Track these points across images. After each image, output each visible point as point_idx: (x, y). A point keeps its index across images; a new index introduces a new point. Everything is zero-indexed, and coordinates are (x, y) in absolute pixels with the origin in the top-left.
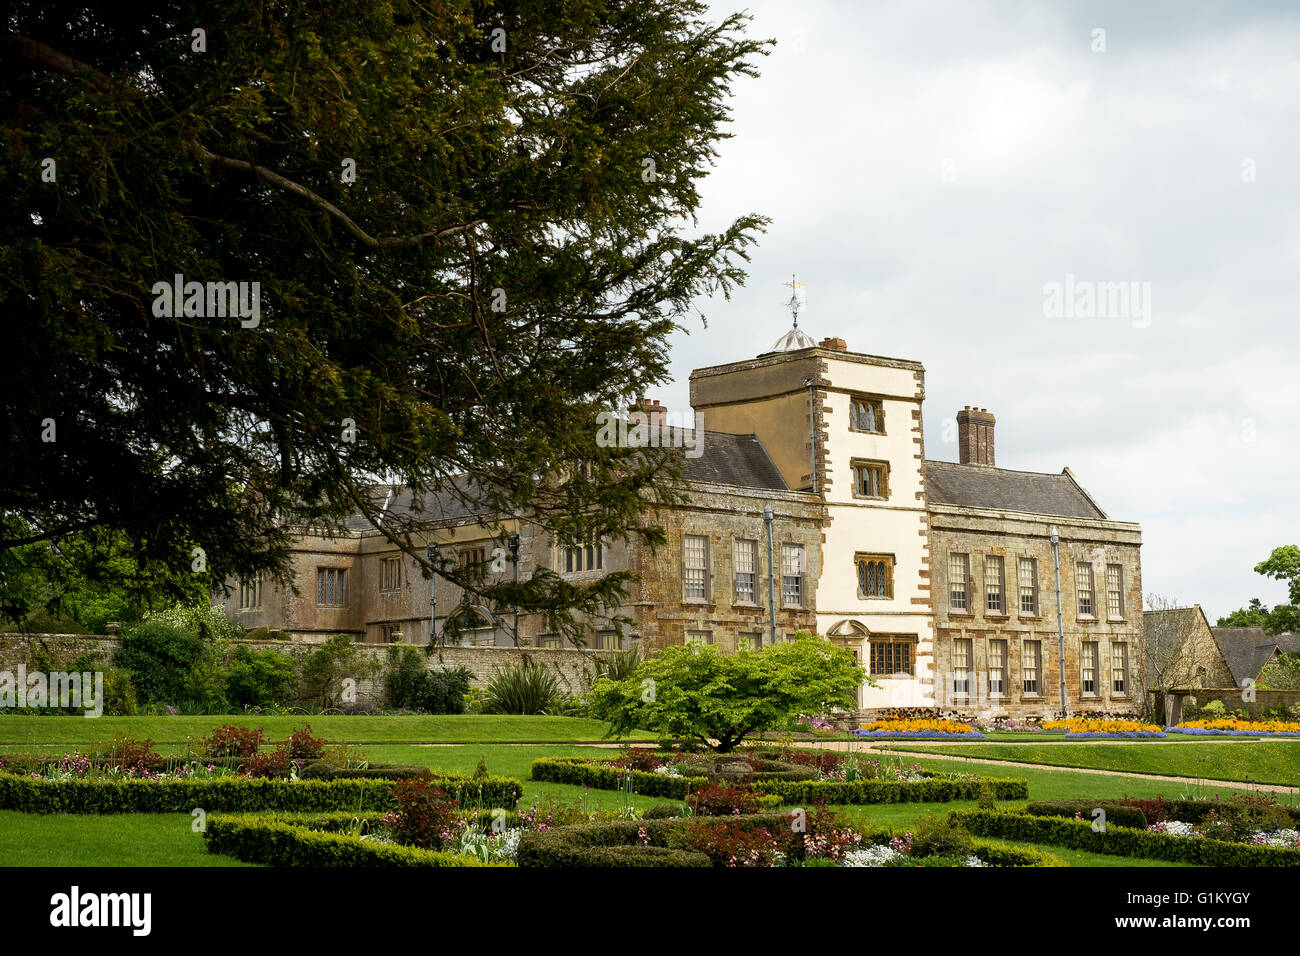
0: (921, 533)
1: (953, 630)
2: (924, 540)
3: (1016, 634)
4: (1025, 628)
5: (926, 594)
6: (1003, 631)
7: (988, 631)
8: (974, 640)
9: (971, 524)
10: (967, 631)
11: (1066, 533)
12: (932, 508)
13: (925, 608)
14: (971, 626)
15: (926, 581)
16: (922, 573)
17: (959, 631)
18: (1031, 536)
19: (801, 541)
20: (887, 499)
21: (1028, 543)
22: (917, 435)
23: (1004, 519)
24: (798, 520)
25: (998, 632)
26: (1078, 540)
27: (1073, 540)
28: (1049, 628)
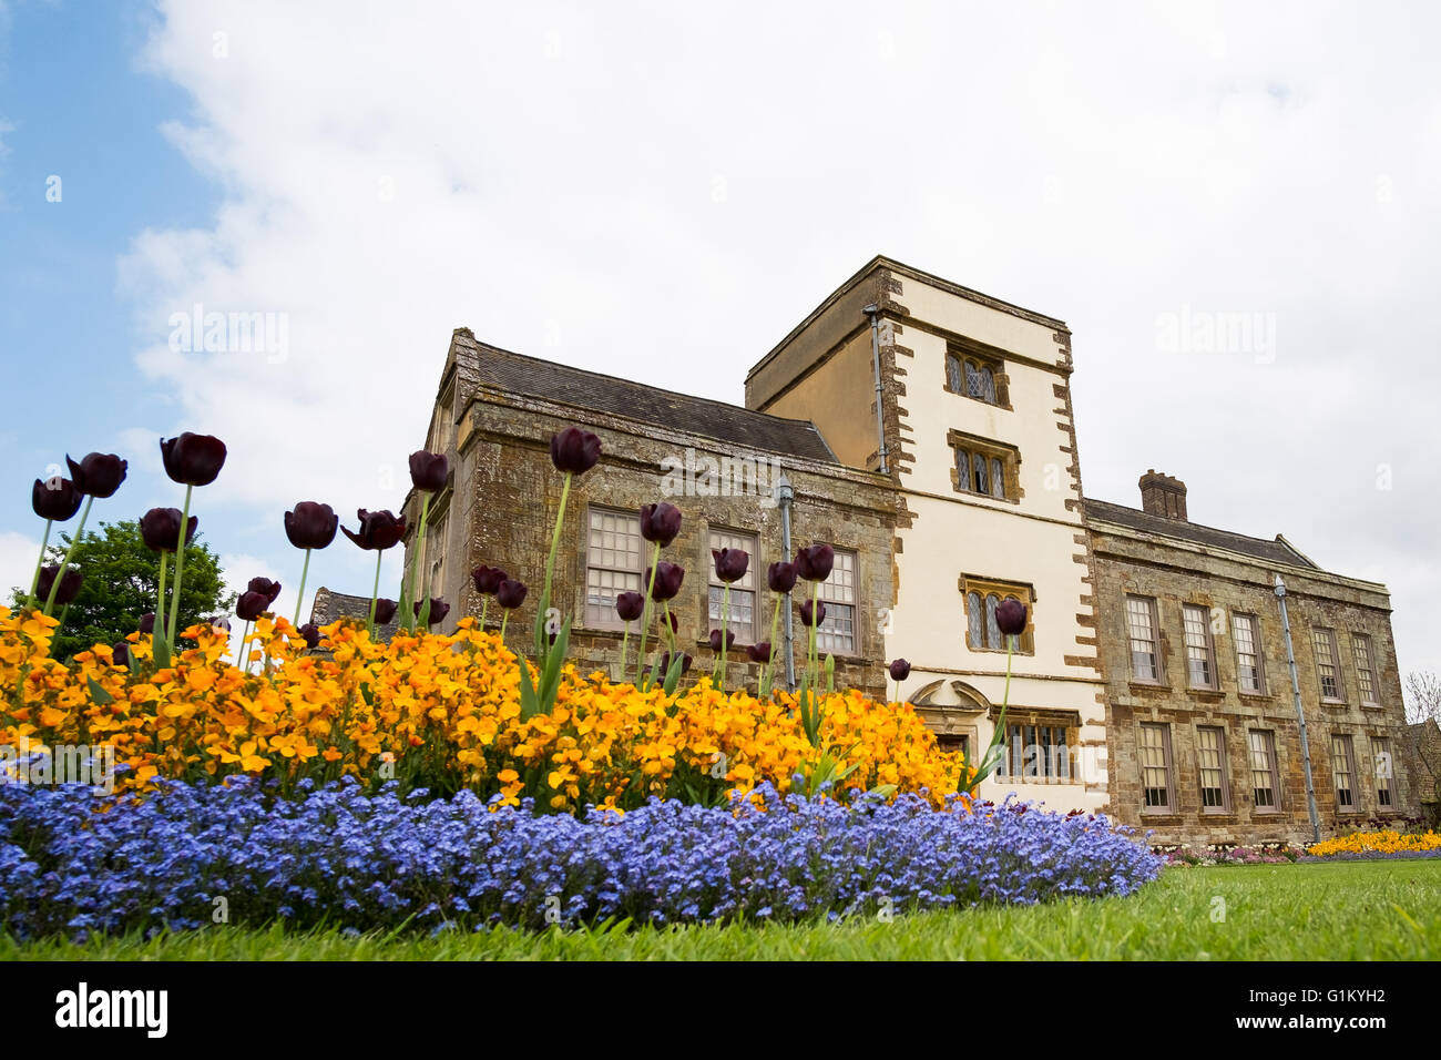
0: (1077, 559)
1: (1138, 709)
2: (1083, 570)
3: (1237, 720)
4: (1250, 711)
5: (1090, 651)
6: (1217, 715)
7: (1195, 713)
8: (1173, 726)
9: (1156, 555)
10: (1161, 711)
11: (1295, 586)
12: (1093, 525)
13: (1090, 673)
14: (1166, 705)
15: (1090, 632)
16: (1082, 619)
17: (1147, 710)
18: (1245, 583)
19: (854, 544)
20: (1017, 502)
21: (1243, 592)
22: (1065, 420)
23: (1206, 555)
24: (847, 509)
25: (1210, 715)
26: (1312, 597)
27: (1305, 596)
28: (1284, 713)
